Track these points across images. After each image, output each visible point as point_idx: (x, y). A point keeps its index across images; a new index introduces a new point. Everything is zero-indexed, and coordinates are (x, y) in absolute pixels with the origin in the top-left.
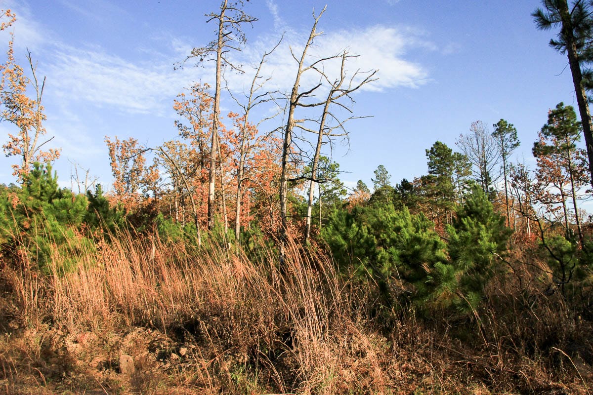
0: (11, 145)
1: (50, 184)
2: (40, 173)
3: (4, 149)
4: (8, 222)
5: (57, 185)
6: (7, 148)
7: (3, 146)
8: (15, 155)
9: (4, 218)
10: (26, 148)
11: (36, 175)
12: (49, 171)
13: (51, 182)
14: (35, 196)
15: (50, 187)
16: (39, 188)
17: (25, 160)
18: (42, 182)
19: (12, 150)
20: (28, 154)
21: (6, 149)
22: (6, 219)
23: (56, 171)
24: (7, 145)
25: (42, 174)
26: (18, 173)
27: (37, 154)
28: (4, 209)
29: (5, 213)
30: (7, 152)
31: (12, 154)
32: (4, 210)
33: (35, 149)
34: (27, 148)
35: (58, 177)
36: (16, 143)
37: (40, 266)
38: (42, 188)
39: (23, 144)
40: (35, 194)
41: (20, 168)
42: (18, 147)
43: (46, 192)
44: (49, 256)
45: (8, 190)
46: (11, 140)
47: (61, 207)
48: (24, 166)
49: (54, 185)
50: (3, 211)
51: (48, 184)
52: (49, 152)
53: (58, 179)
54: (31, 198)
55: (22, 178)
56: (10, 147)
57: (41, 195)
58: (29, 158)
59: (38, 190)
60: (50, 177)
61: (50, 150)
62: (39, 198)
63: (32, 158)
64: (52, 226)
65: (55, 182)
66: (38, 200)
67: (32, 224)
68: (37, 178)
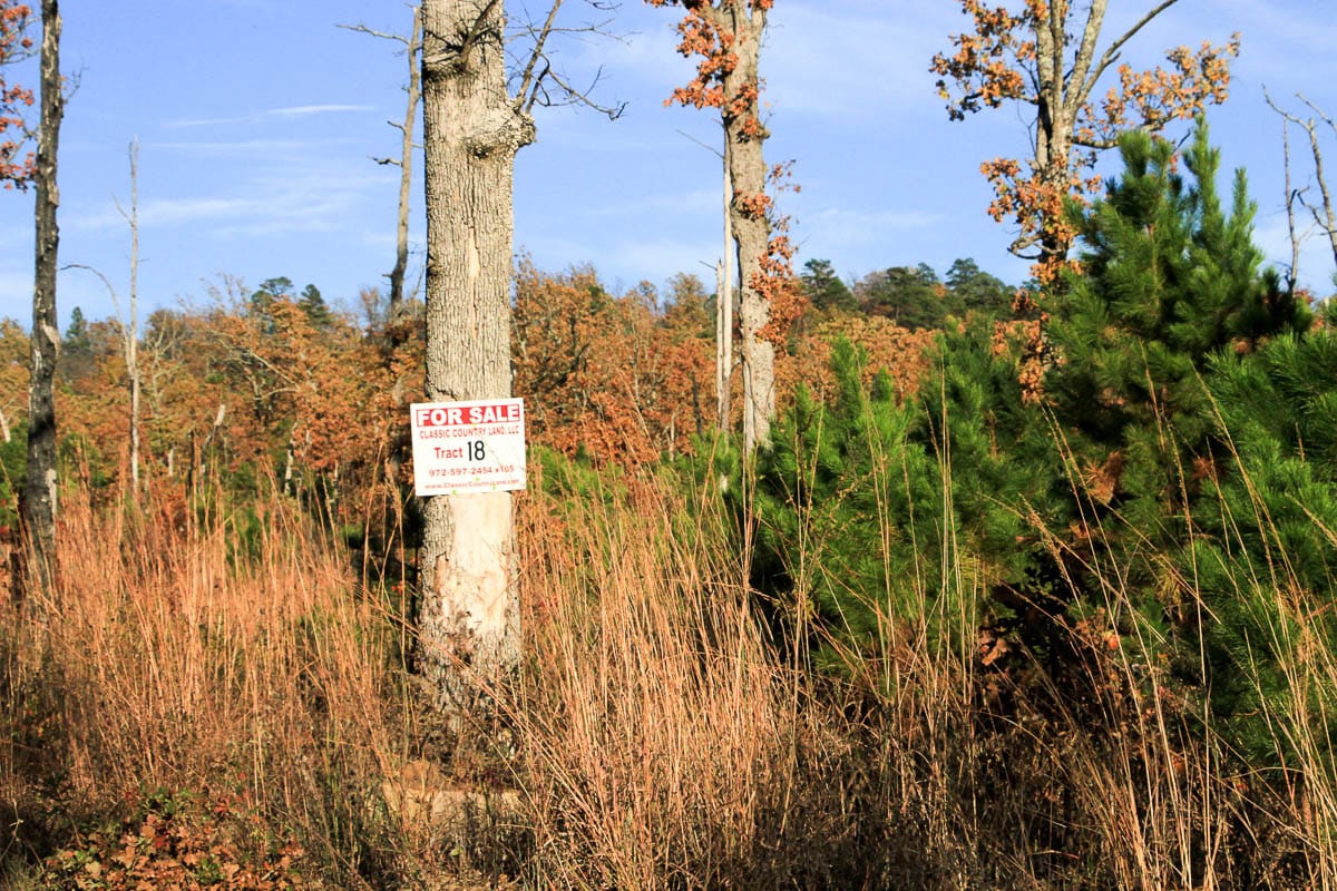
0: (970, 51)
1: (1212, 251)
2: (1152, 193)
3: (937, 77)
4: (1003, 470)
5: (1251, 255)
6: (955, 69)
7: (936, 64)
8: (995, 104)
9: (982, 448)
10: (1047, 61)
11: (1131, 202)
12: (1204, 180)
13: (1217, 238)
14: (1136, 325)
15: (1214, 268)
16: (1155, 277)
17: (1048, 128)
18: (1166, 243)
19: (976, 81)
20: (1060, 95)
21: (949, 79)
22: (993, 457)
23: (1240, 175)
24: (954, 53)
25: (1165, 196)
26: (1016, 204)
27: (1108, 86)
28: (979, 403)
29: (987, 423)
30: (956, 92)
31: (980, 101)
32: (984, 408)
33: (1095, 63)
34: (1056, 59)
35: (1253, 207)
36: (995, 39)
37: (1220, 712)
38: (1172, 275)
39: (1031, 38)
40: (1138, 308)
41: (1026, 174)
42: (1008, 58)
43: (1190, 297)
44: (1266, 655)
45: (946, 301)
46: (969, 25)
47: (1316, 374)
48: (1043, 160)
49: (1239, 253)
50: (979, 415)
51: (1202, 253)
52: (1170, 70)
53: (1253, 221)
54: (1111, 333)
55: (1038, 225)
56: (970, 67)
57: (1169, 314)
58: (1067, 114)
59: (1148, 291)
60: (1210, 208)
61: (1177, 58)
62: (1157, 333)
63: (1081, 114)
64: (1277, 485)
65: (1239, 239)
66: (1154, 344)
67: (1126, 477)
68: (1138, 225)
